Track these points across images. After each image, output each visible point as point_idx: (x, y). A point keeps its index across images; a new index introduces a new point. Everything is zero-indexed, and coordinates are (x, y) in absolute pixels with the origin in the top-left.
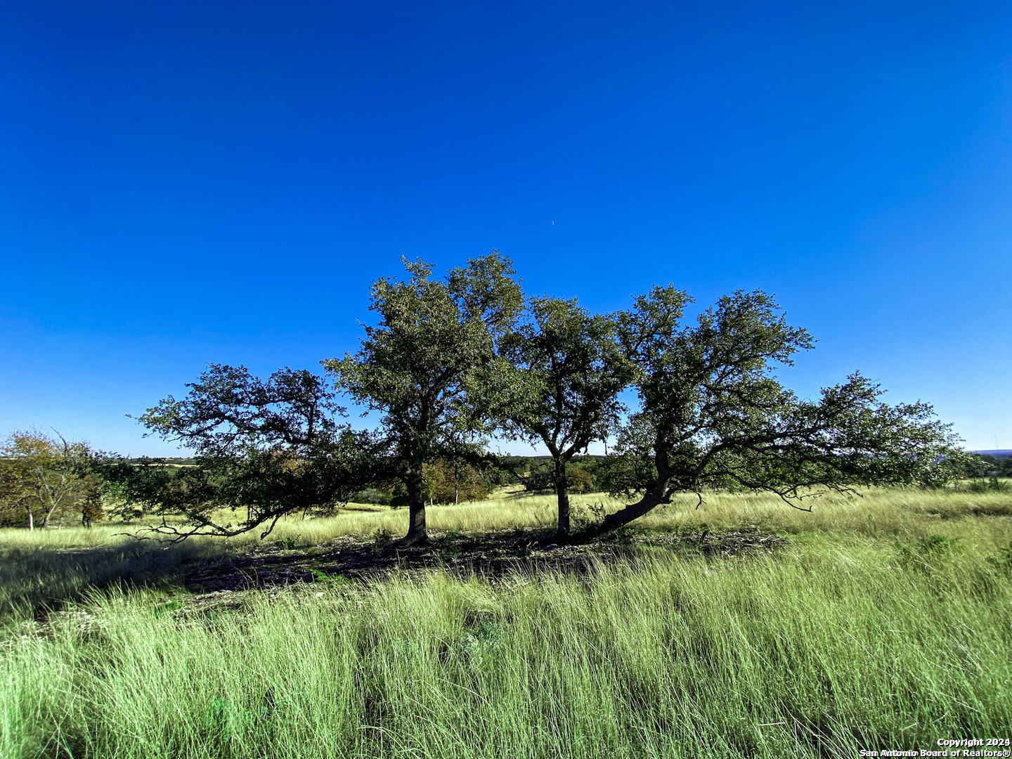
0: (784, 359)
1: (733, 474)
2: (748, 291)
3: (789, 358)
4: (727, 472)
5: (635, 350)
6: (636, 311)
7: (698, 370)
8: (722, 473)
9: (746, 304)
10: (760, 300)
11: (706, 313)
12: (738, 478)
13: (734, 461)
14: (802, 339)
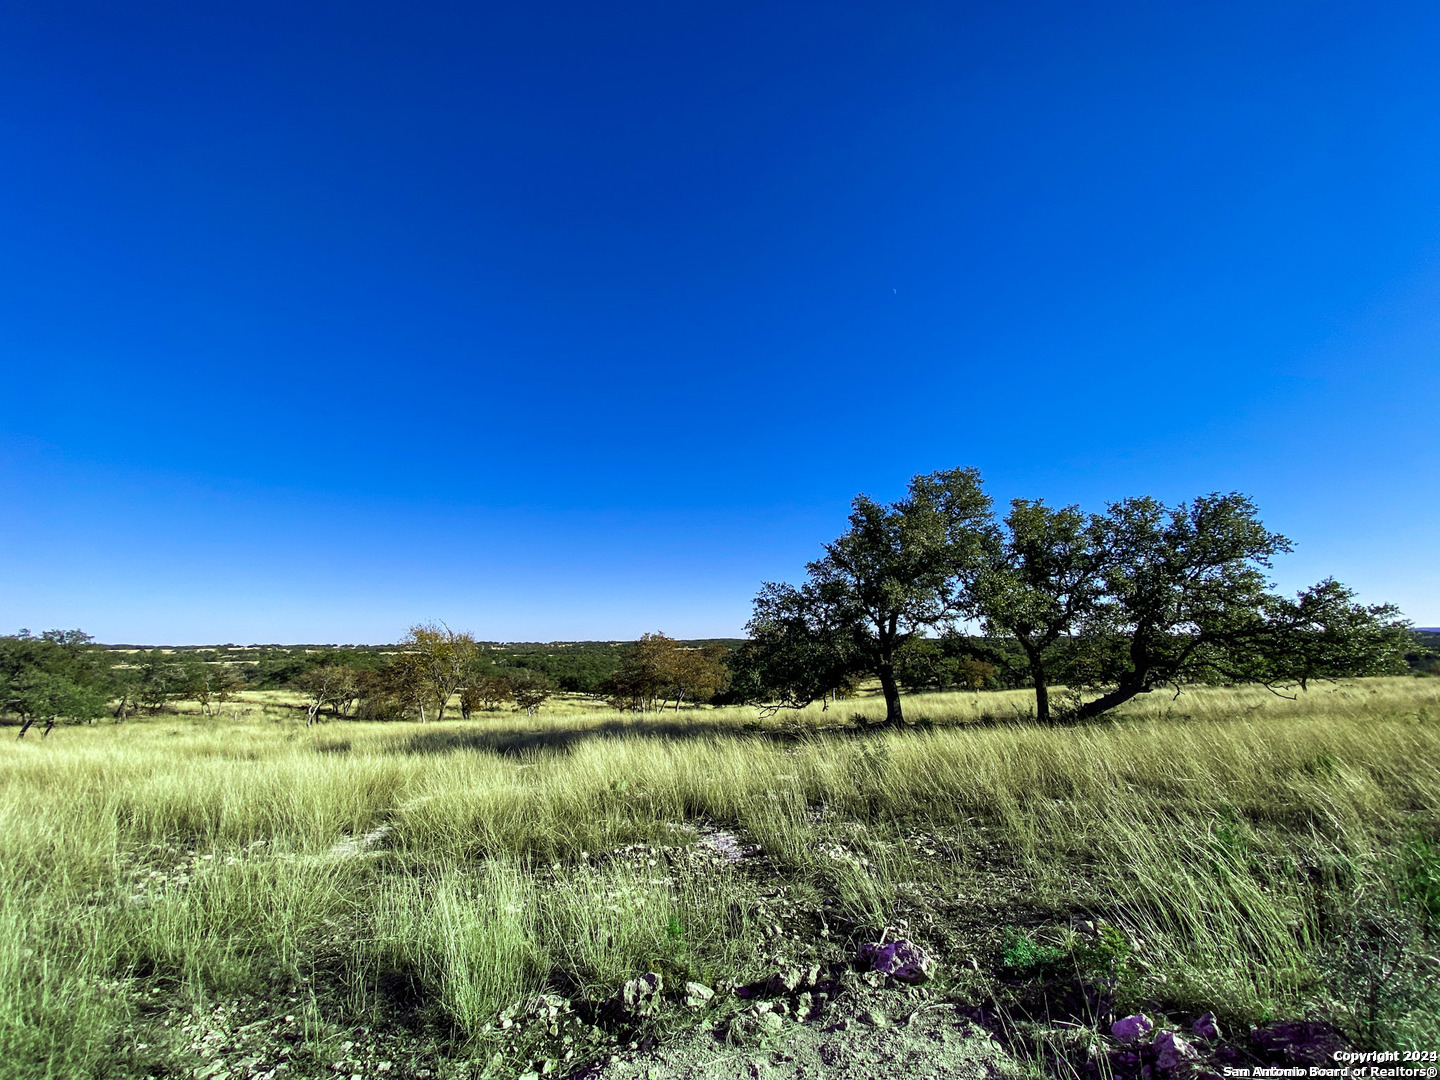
0: (1263, 561)
1: (1214, 666)
2: (1224, 493)
3: (1269, 561)
4: (1208, 663)
5: (1110, 551)
6: (1109, 516)
7: (1174, 570)
8: (1203, 664)
9: (1224, 505)
10: (1238, 502)
11: (1180, 509)
12: (1220, 668)
13: (1214, 654)
14: (1282, 543)
